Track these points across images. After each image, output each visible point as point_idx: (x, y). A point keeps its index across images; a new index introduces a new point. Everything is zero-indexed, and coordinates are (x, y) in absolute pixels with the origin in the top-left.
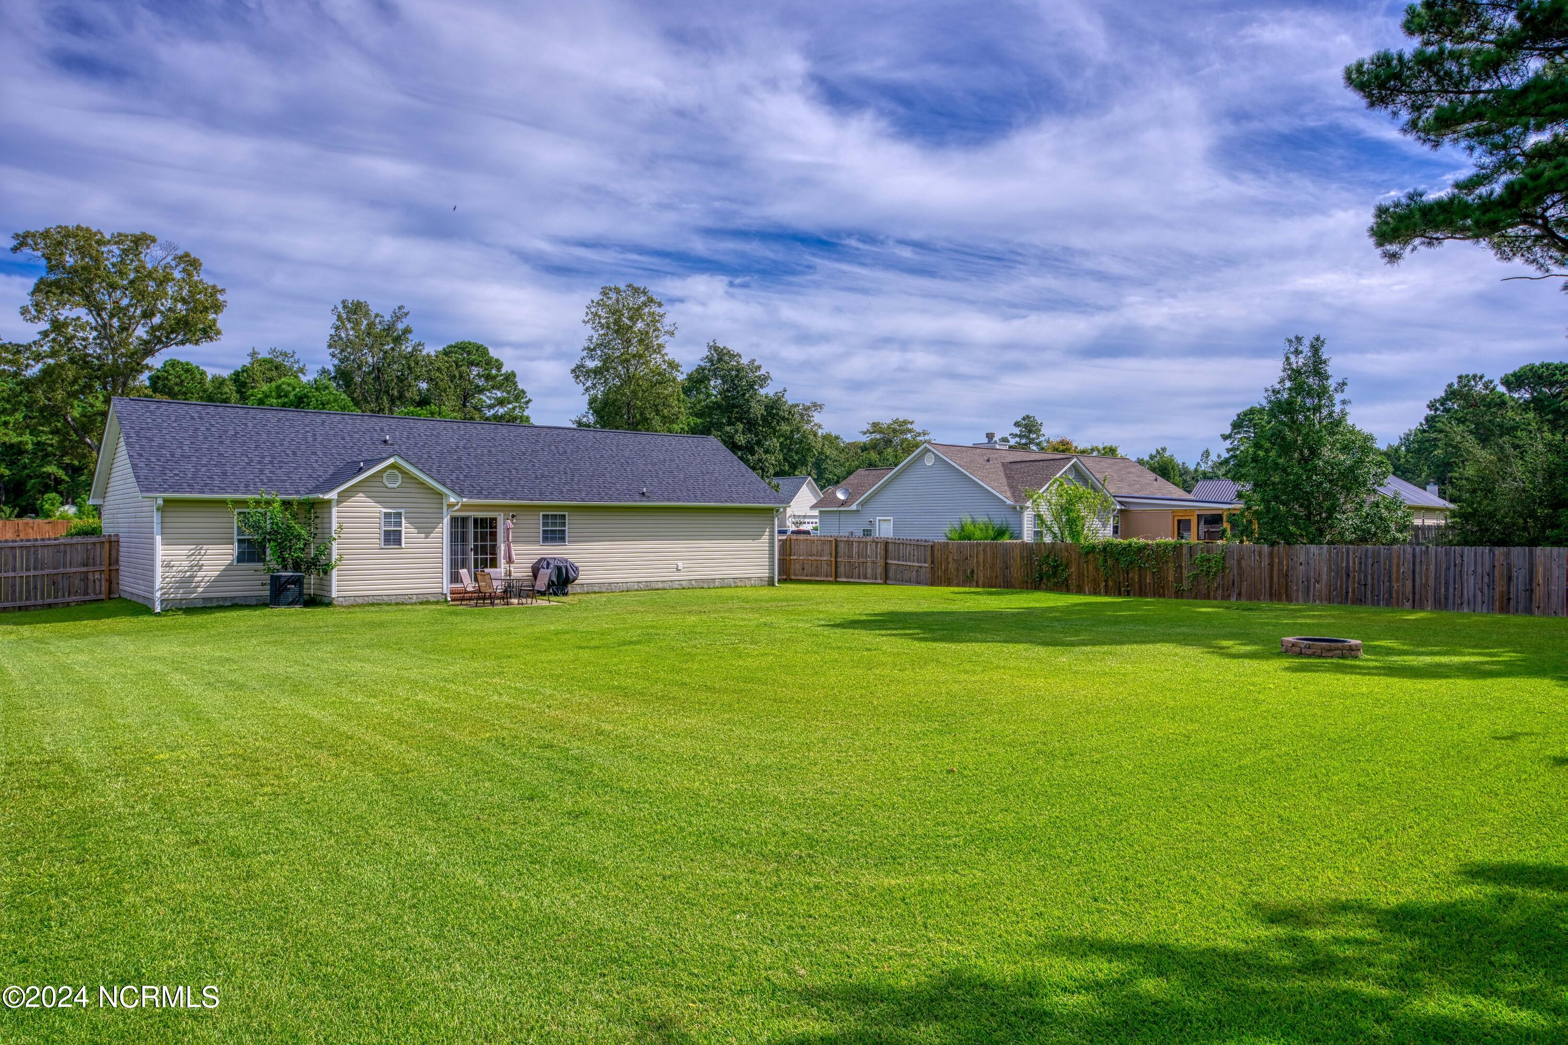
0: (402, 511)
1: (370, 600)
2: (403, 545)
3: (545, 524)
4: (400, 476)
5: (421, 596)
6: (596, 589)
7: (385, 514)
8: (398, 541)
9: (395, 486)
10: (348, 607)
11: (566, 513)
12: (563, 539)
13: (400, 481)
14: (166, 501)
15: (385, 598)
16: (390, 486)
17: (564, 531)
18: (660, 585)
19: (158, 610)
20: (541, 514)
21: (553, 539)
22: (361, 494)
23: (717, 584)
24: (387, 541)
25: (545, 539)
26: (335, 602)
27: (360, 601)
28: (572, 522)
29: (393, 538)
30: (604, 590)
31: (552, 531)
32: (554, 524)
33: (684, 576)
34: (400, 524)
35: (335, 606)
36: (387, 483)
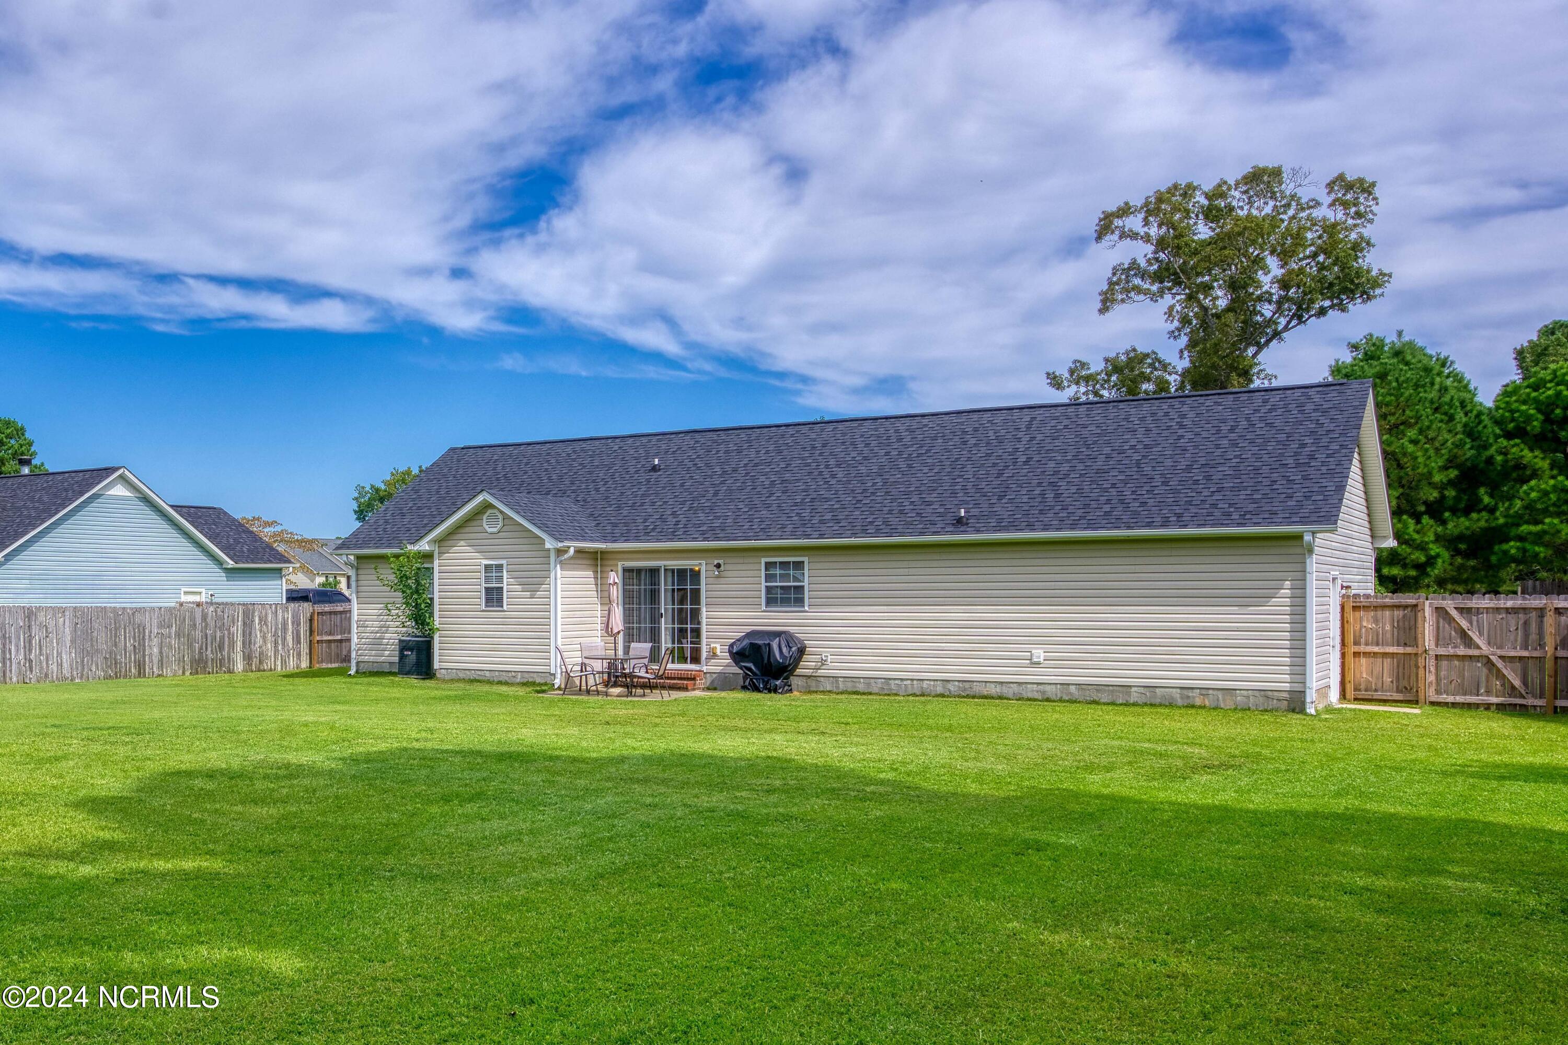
0: (504, 562)
1: (472, 675)
2: (505, 607)
3: (769, 578)
4: (500, 516)
5: (526, 675)
6: (861, 687)
7: (487, 566)
8: (500, 602)
9: (495, 530)
10: (452, 681)
11: (806, 559)
12: (800, 601)
13: (501, 524)
14: (358, 558)
15: (487, 674)
16: (490, 530)
17: (803, 587)
18: (993, 690)
19: (352, 672)
20: (763, 560)
21: (785, 601)
22: (462, 543)
23: (1134, 697)
24: (489, 601)
25: (770, 601)
26: (438, 675)
27: (461, 675)
28: (814, 572)
29: (494, 597)
30: (875, 690)
31: (782, 588)
32: (784, 577)
33: (1050, 676)
34: (500, 579)
35: (438, 679)
36: (486, 527)
